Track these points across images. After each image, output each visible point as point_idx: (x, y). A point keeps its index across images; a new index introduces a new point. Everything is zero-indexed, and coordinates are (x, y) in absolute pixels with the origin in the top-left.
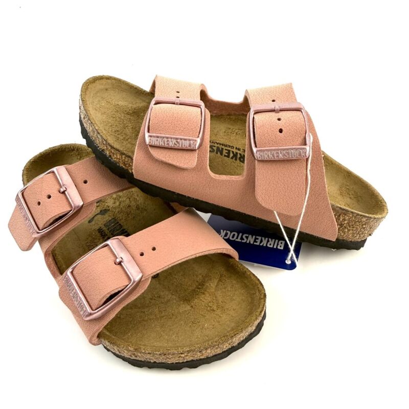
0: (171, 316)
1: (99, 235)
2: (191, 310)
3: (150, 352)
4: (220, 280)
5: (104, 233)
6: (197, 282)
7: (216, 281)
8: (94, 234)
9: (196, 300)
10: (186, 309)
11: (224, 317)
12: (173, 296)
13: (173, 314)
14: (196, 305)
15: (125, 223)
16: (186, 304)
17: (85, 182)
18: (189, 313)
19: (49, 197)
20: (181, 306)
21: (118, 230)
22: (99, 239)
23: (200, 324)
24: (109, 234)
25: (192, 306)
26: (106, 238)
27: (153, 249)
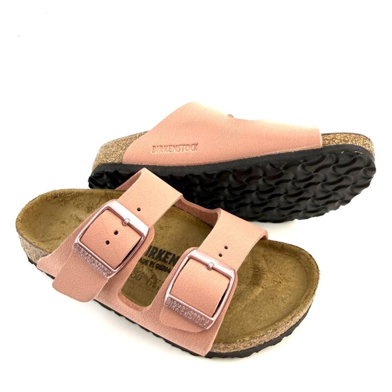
2: (263, 290)
4: (266, 260)
5: (144, 259)
6: (251, 268)
7: (264, 261)
9: (263, 281)
10: (259, 292)
11: (291, 284)
13: (252, 300)
14: (265, 285)
15: (158, 244)
16: (257, 287)
17: (139, 210)
18: (264, 293)
19: (116, 233)
20: (254, 290)
21: (156, 253)
22: (142, 267)
23: (278, 297)
24: (150, 259)
25: (262, 287)
26: (149, 264)
27: (226, 248)
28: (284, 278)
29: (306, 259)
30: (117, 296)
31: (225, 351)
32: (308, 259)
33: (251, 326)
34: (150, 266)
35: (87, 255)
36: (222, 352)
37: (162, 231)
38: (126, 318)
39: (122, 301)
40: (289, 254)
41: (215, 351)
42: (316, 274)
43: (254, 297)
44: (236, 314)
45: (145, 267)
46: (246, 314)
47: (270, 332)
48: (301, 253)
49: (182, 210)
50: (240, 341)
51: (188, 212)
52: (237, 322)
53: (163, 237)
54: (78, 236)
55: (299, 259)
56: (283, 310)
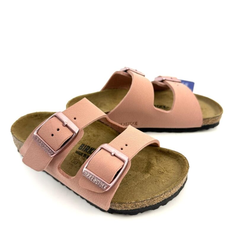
0: (142, 182)
1: (77, 154)
2: (151, 176)
3: (145, 200)
4: (157, 159)
5: (81, 152)
6: (146, 163)
7: (155, 160)
8: (74, 155)
9: (151, 171)
10: (148, 177)
11: (170, 174)
12: (137, 173)
13: (143, 181)
14: (152, 173)
15: (91, 145)
16: (147, 174)
17: (75, 119)
18: (151, 178)
19: (58, 130)
20: (145, 175)
21: (88, 149)
22: (79, 157)
23: (160, 181)
24: (84, 153)
25: (151, 174)
26: (83, 155)
27: (126, 145)
28: (166, 170)
29: (182, 160)
30: (57, 169)
31: (120, 209)
32: (184, 160)
33: (138, 195)
34: (83, 156)
35: (40, 142)
36: (118, 209)
37: (95, 138)
38: (67, 187)
39: (60, 172)
40: (172, 156)
41: (113, 208)
42: (187, 168)
43: (144, 179)
44: (131, 188)
45: (81, 157)
46: (137, 189)
47: (149, 200)
48: (180, 156)
49: (108, 126)
50: (128, 203)
51: (111, 127)
52: (130, 193)
53: (94, 141)
54: (36, 131)
55: (178, 160)
56: (161, 189)
